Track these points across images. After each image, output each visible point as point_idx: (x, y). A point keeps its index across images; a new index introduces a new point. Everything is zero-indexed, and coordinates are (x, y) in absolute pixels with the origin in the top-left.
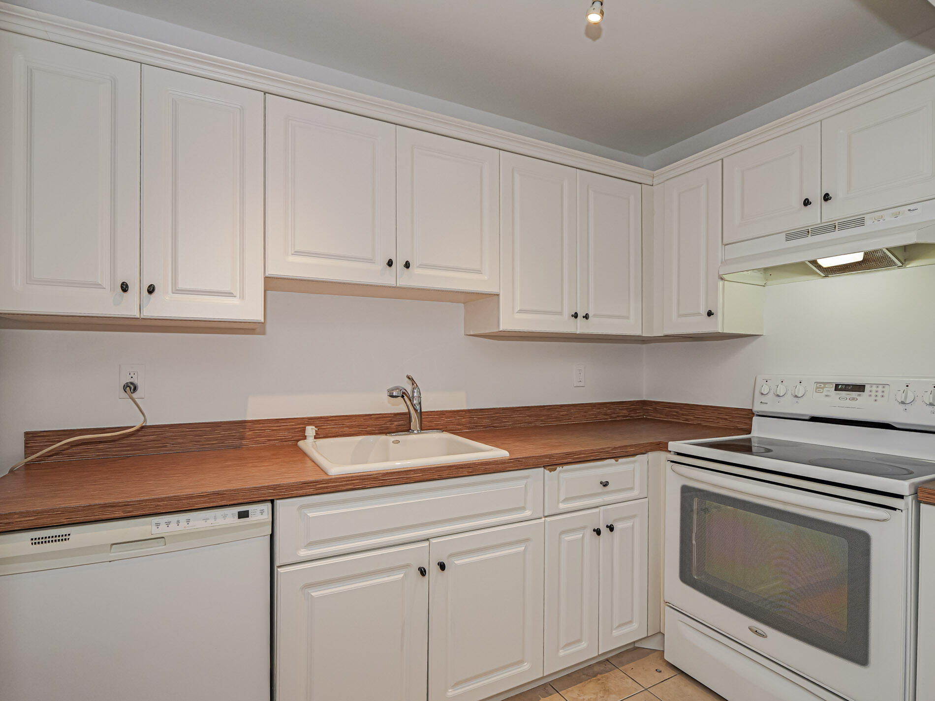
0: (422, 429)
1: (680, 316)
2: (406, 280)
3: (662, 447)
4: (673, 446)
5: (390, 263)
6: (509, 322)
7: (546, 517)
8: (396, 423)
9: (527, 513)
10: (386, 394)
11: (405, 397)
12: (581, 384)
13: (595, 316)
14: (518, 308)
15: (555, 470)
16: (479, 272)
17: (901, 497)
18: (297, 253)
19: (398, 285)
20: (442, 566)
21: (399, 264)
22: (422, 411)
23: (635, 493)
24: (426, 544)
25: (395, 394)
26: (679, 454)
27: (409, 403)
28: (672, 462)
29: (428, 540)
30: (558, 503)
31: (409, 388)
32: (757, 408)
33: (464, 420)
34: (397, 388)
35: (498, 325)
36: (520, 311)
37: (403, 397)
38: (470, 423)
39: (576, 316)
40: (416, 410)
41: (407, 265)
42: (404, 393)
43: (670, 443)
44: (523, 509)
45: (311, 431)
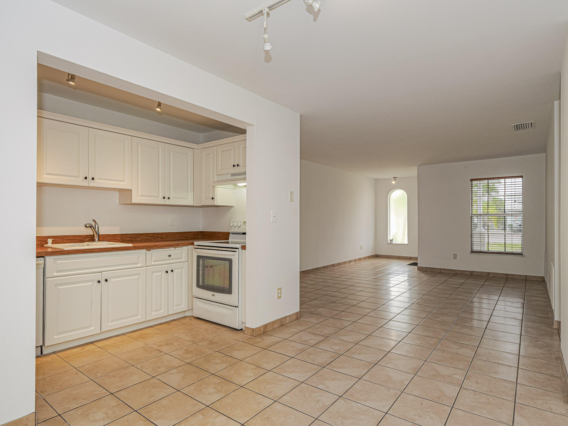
0: (99, 240)
1: (206, 199)
2: (92, 184)
3: (193, 244)
4: (196, 243)
5: (86, 178)
6: (135, 199)
7: (147, 266)
8: (87, 239)
9: (139, 265)
10: (84, 226)
11: (92, 228)
12: (173, 224)
13: (173, 198)
14: (140, 194)
15: (150, 250)
16: (123, 181)
17: (238, 248)
18: (47, 174)
19: (89, 186)
20: (106, 280)
21: (89, 178)
22: (99, 234)
23: (183, 260)
24: (101, 273)
25: (88, 226)
26: (198, 246)
27: (93, 230)
28: (195, 248)
29: (101, 272)
30: (152, 262)
31: (93, 224)
32: (230, 231)
33: (118, 238)
34: (88, 224)
35: (132, 201)
36: (141, 196)
37: (91, 227)
38: (121, 239)
39: (164, 198)
40: (96, 233)
41: (93, 179)
42: (92, 226)
43: (195, 242)
44: (138, 263)
45: (50, 241)
